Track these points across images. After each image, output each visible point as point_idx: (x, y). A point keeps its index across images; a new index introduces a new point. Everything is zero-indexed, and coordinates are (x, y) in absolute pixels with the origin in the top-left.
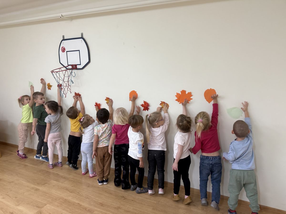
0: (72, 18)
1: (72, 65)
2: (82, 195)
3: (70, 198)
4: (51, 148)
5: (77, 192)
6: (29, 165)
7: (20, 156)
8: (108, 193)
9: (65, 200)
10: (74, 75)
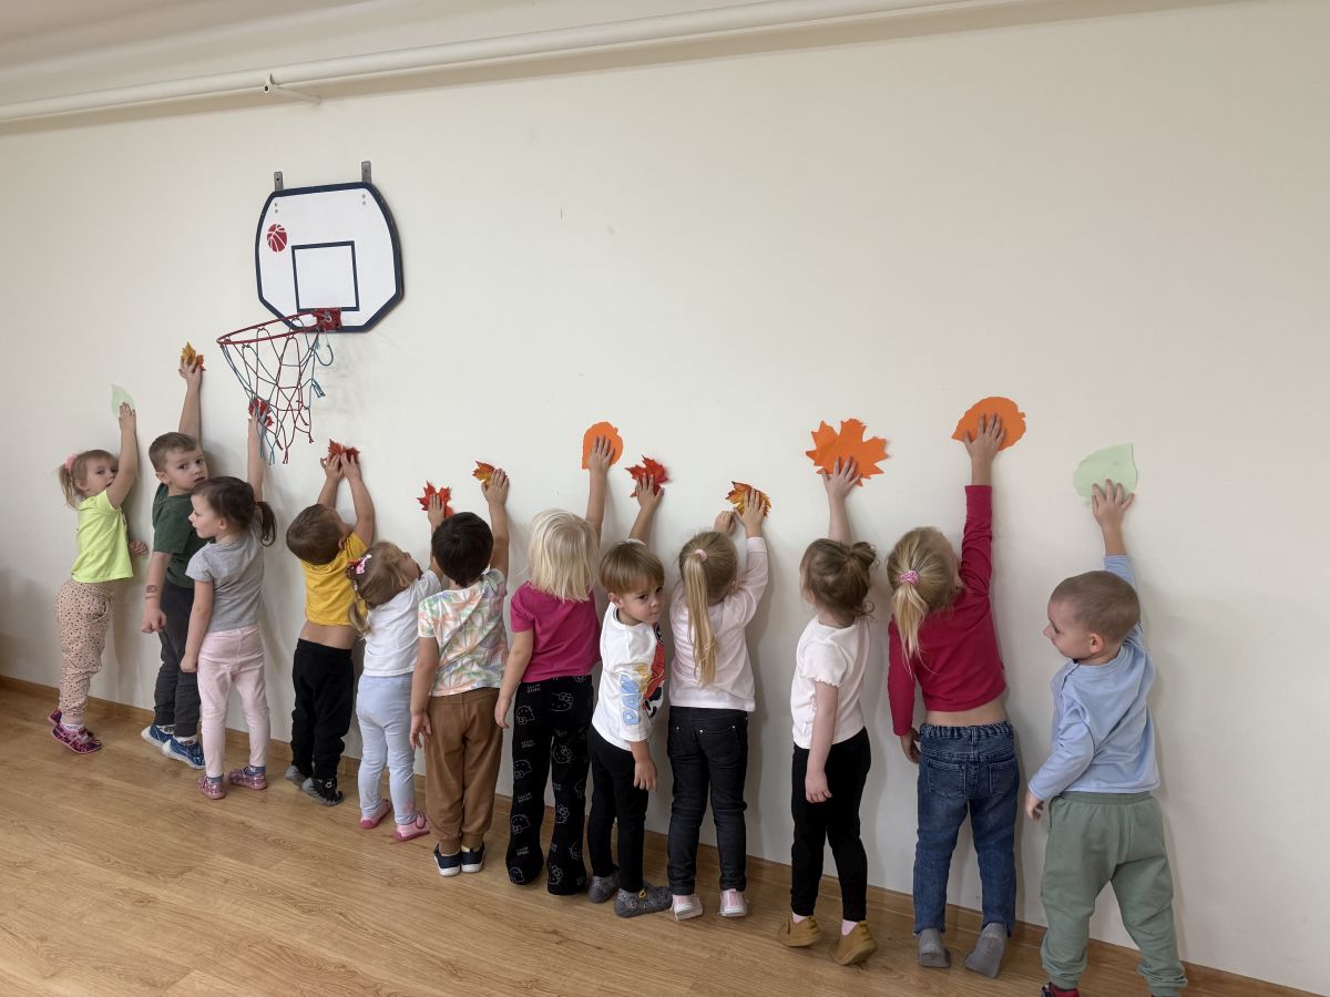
0: (318, 93)
1: (318, 313)
2: (358, 923)
3: (302, 941)
4: (213, 701)
5: (337, 910)
6: (105, 780)
7: (67, 741)
8: (484, 914)
9: (279, 951)
10: (326, 358)
